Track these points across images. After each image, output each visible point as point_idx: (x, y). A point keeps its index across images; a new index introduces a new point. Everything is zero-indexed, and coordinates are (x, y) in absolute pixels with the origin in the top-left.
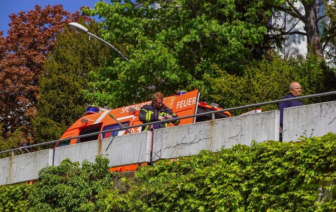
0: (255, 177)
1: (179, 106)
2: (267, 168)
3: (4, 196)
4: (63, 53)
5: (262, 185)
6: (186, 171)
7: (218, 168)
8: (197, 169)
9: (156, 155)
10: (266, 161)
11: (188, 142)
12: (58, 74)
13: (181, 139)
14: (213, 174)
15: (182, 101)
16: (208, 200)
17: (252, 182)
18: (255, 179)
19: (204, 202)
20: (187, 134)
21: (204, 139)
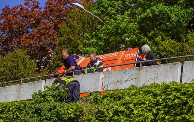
0: (162, 104)
1: (126, 58)
2: (170, 99)
3: (14, 108)
4: (71, 22)
5: (166, 110)
6: (120, 98)
7: (139, 97)
8: (126, 97)
9: (105, 87)
10: (169, 95)
11: (124, 80)
12: (67, 35)
13: (120, 78)
14: (136, 101)
15: (128, 55)
16: (132, 118)
17: (160, 107)
18: (162, 105)
19: (129, 119)
20: (124, 75)
21: (134, 79)
